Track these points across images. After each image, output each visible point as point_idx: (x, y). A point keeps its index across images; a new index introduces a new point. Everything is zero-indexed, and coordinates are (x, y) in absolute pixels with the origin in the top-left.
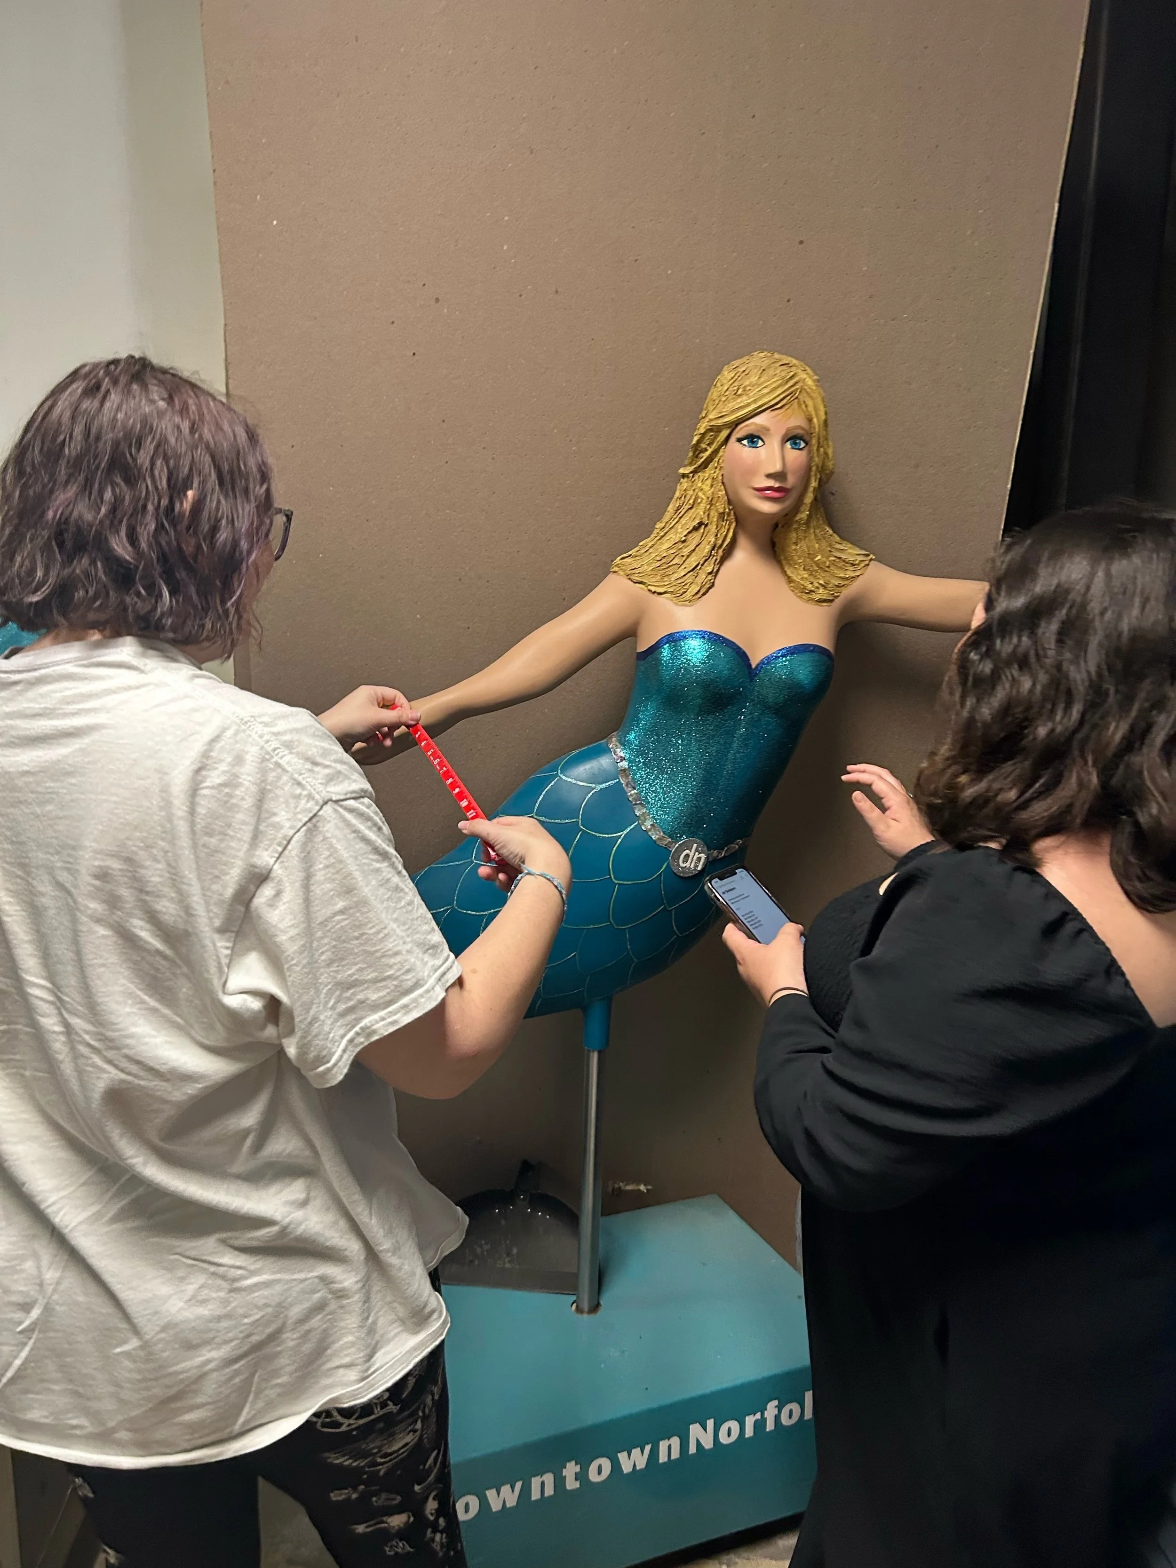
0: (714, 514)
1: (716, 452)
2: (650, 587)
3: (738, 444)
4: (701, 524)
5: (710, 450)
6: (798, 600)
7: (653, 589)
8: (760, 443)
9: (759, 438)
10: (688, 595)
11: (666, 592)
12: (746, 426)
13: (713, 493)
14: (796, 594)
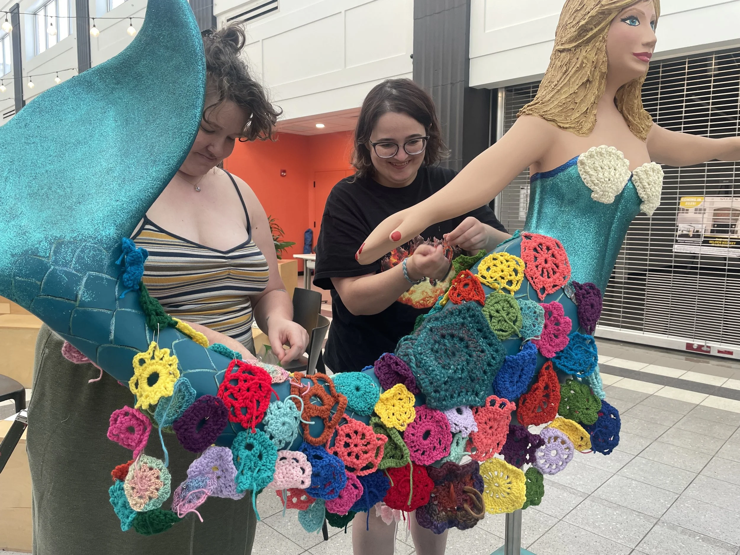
0: (597, 74)
1: (602, 30)
2: (559, 124)
3: (623, 23)
4: (588, 80)
5: (595, 30)
6: (635, 137)
7: (562, 125)
8: (637, 23)
9: (637, 19)
10: (584, 130)
11: (570, 127)
12: (630, 10)
13: (597, 59)
14: (633, 133)
